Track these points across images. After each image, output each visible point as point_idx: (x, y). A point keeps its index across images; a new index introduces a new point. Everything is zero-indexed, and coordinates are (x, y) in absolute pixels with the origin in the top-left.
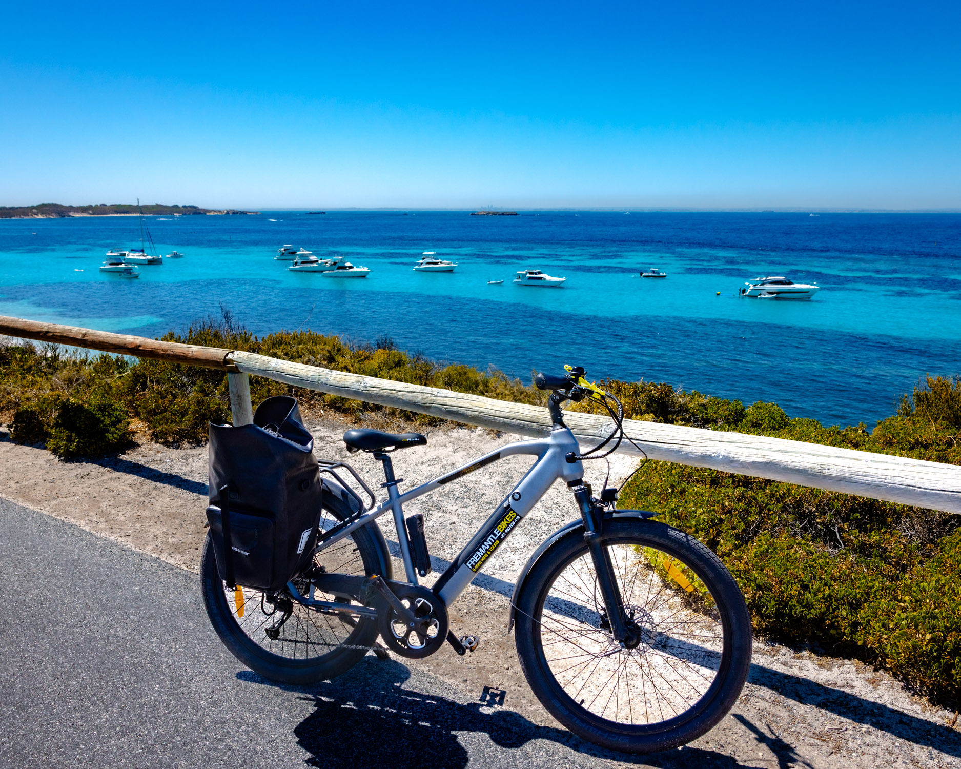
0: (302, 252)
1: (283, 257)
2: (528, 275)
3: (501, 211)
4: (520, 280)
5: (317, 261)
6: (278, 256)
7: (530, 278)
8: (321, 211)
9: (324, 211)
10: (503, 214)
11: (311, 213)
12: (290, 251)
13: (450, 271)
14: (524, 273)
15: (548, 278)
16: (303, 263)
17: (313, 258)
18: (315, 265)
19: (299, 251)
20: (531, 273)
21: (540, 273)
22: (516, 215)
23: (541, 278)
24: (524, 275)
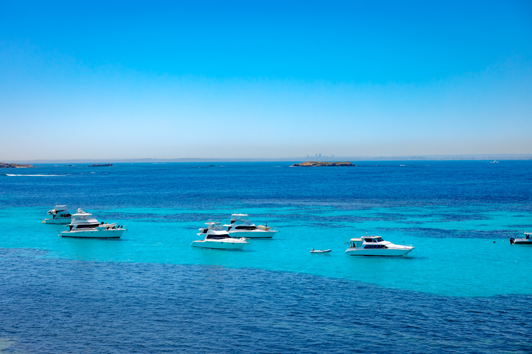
0: (80, 213)
1: (55, 221)
2: (365, 243)
3: (331, 160)
4: (354, 249)
5: (97, 225)
6: (48, 218)
7: (367, 247)
8: (107, 162)
9: (111, 162)
10: (334, 165)
11: (94, 166)
12: (62, 213)
13: (268, 237)
14: (360, 240)
15: (390, 245)
16: (79, 227)
17: (93, 221)
18: (95, 230)
19: (75, 212)
20: (368, 240)
21: (380, 240)
22: (351, 165)
23: (382, 246)
24: (360, 243)
